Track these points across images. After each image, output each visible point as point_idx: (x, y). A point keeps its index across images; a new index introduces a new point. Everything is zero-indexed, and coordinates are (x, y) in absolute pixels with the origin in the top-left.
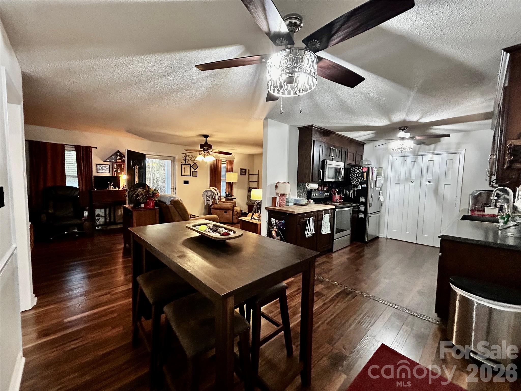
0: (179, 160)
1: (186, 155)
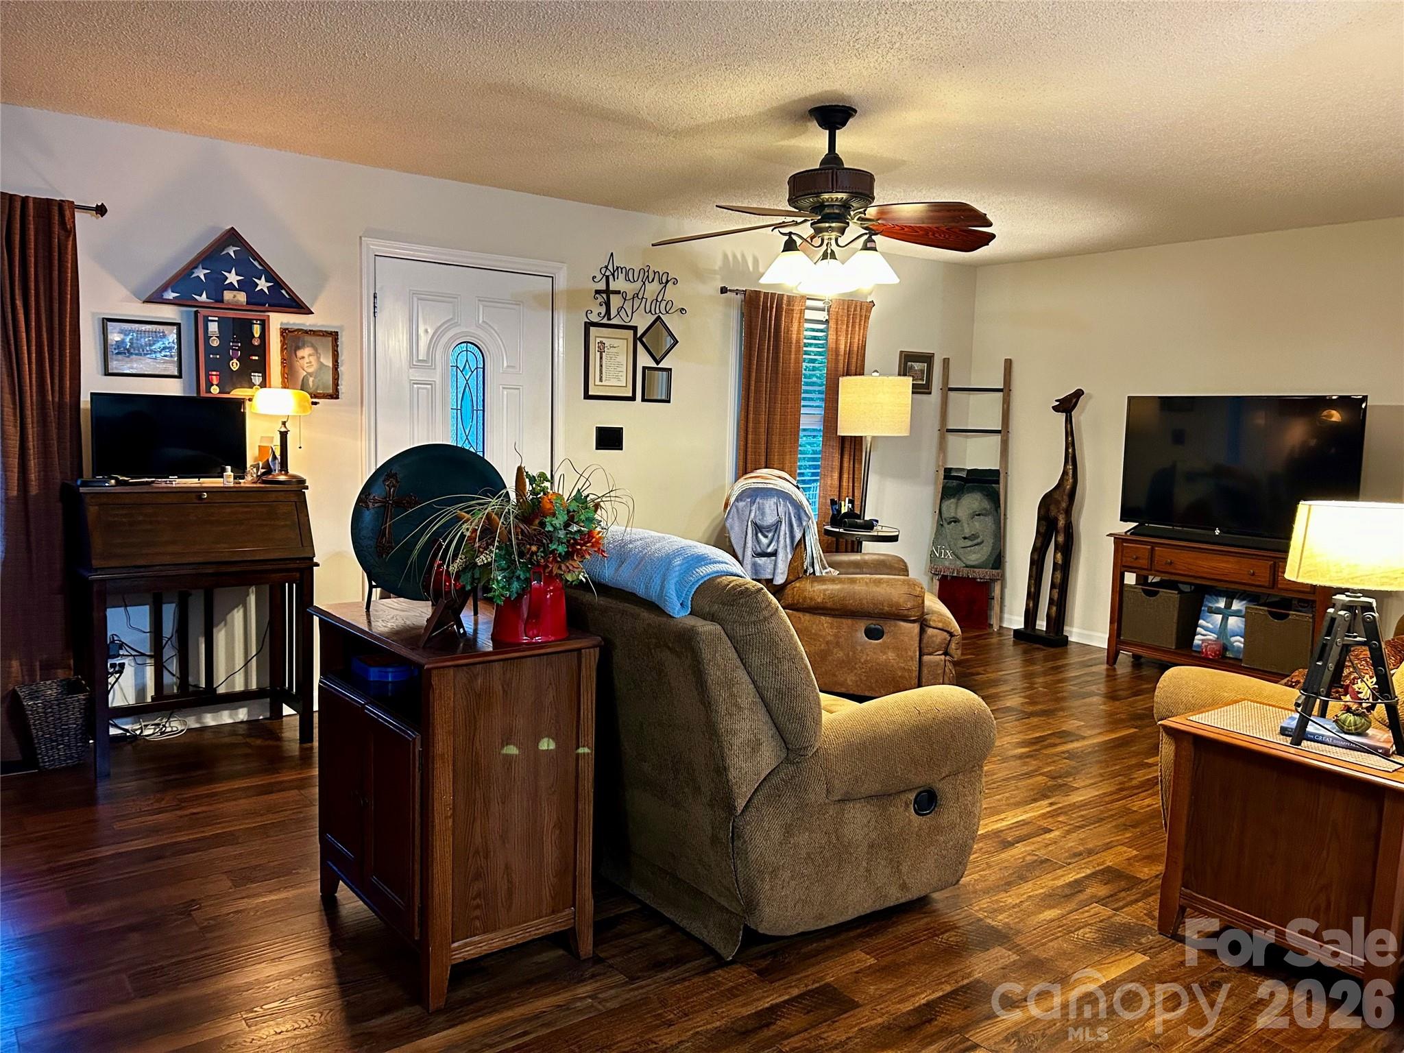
0: (573, 296)
1: (610, 267)
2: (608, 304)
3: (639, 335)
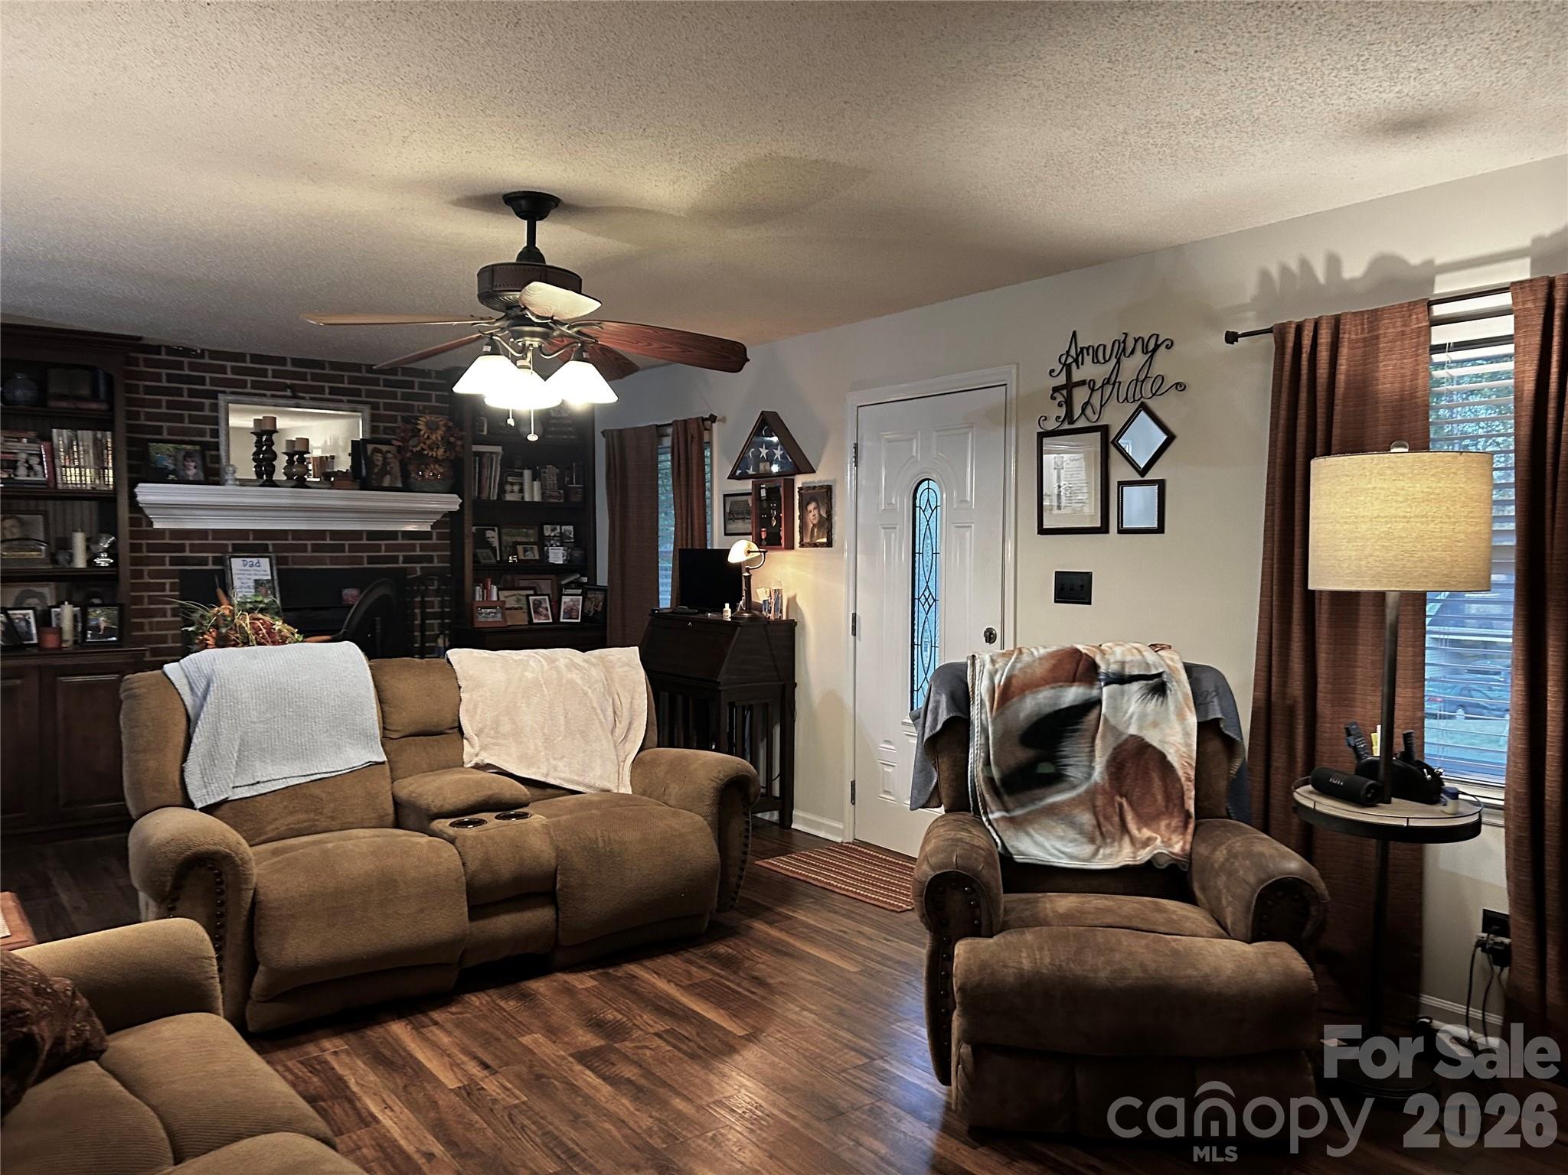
1: (1073, 352)
2: (1069, 403)
3: (1112, 437)
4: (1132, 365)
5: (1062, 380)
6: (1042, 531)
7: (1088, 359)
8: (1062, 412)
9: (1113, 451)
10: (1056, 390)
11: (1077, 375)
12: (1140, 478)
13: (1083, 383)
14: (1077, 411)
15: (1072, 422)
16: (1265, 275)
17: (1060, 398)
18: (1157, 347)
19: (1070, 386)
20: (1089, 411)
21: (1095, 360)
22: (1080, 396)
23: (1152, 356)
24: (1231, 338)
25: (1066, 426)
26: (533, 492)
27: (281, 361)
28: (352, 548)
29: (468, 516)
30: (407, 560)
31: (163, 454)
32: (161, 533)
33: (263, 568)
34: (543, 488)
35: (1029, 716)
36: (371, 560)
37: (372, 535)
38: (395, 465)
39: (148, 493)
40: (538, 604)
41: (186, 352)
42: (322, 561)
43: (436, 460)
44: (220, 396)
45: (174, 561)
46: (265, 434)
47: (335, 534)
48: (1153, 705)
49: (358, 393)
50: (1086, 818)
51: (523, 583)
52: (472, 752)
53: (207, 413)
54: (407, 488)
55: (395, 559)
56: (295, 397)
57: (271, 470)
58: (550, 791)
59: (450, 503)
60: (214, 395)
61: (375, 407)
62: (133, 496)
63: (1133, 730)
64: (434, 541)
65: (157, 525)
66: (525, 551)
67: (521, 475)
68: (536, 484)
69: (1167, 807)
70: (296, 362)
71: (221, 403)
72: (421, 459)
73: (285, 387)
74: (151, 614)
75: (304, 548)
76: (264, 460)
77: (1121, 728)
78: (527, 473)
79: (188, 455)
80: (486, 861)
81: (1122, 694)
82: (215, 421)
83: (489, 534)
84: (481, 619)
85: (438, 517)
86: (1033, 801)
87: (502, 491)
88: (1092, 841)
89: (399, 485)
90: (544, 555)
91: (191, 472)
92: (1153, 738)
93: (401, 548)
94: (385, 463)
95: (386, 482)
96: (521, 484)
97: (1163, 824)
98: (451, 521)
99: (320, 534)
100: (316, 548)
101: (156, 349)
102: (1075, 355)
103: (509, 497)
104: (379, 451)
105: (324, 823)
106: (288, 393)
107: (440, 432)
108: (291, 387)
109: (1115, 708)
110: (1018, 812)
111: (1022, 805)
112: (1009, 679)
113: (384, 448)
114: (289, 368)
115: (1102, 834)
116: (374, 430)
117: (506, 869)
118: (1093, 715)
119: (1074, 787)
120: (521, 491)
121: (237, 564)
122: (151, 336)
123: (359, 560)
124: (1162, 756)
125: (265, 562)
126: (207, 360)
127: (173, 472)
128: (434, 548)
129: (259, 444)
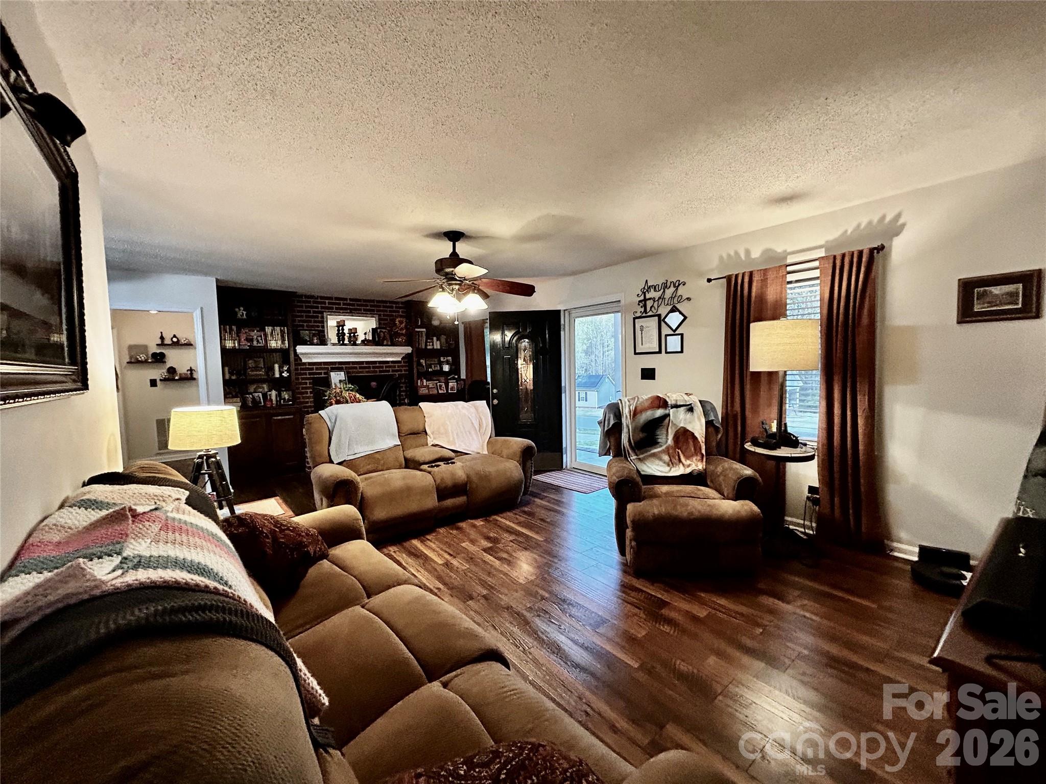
2: (645, 306)
3: (662, 317)
4: (669, 292)
5: (642, 298)
6: (636, 353)
7: (652, 290)
8: (643, 310)
9: (663, 323)
10: (640, 301)
11: (648, 296)
12: (673, 333)
13: (650, 299)
14: (648, 309)
15: (646, 313)
16: (721, 258)
17: (641, 304)
18: (679, 285)
19: (645, 300)
20: (653, 309)
21: (655, 290)
22: (649, 304)
23: (677, 289)
24: (709, 280)
25: (644, 315)
26: (437, 345)
27: (346, 299)
28: (374, 367)
29: (414, 355)
30: (393, 371)
31: (305, 334)
32: (305, 364)
33: (342, 375)
34: (441, 343)
35: (644, 421)
36: (380, 372)
37: (380, 362)
38: (388, 336)
39: (300, 349)
40: (441, 386)
41: (312, 297)
42: (361, 372)
43: (402, 334)
44: (325, 313)
45: (310, 374)
46: (341, 325)
47: (367, 363)
48: (689, 415)
49: (373, 311)
50: (666, 458)
51: (435, 378)
52: (431, 441)
53: (320, 319)
54: (393, 345)
55: (388, 371)
56: (351, 312)
57: (343, 340)
58: (459, 454)
59: (408, 350)
60: (322, 313)
61: (380, 315)
62: (295, 351)
63: (682, 425)
64: (402, 364)
65: (304, 361)
66: (435, 367)
67: (433, 339)
68: (438, 342)
69: (695, 452)
70: (351, 300)
71: (325, 315)
72: (398, 335)
73: (346, 309)
74: (303, 393)
75: (356, 368)
76: (341, 336)
77: (678, 424)
78: (435, 338)
79: (314, 335)
80: (442, 479)
81: (677, 411)
82: (323, 322)
83: (421, 361)
84: (421, 392)
85: (404, 355)
86: (646, 452)
87: (426, 345)
88: (668, 465)
89: (389, 343)
90: (441, 368)
91: (315, 341)
92: (689, 428)
93: (390, 367)
94: (384, 336)
95: (385, 343)
96: (433, 343)
97: (694, 459)
98: (407, 357)
99: (362, 363)
100: (360, 368)
101: (301, 296)
102: (647, 289)
103: (429, 347)
104: (382, 332)
105: (380, 468)
106: (349, 311)
107: (404, 324)
108: (350, 309)
109: (675, 417)
110: (641, 456)
111: (642, 454)
112: (636, 408)
113: (384, 330)
114: (348, 302)
115: (672, 463)
116: (380, 324)
117: (449, 483)
118: (667, 420)
119: (661, 446)
120: (433, 345)
121: (332, 374)
122: (300, 291)
123: (376, 372)
124: (693, 434)
125: (342, 373)
126: (319, 300)
127: (309, 341)
128: (402, 366)
129: (338, 330)
